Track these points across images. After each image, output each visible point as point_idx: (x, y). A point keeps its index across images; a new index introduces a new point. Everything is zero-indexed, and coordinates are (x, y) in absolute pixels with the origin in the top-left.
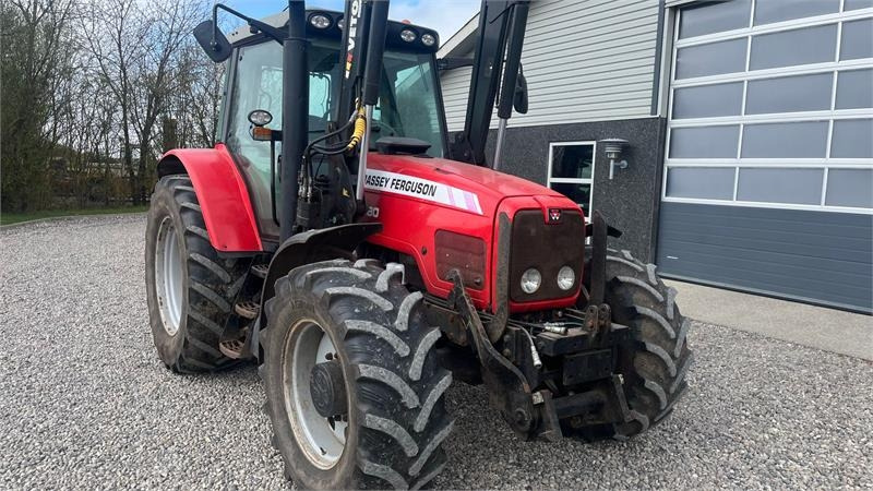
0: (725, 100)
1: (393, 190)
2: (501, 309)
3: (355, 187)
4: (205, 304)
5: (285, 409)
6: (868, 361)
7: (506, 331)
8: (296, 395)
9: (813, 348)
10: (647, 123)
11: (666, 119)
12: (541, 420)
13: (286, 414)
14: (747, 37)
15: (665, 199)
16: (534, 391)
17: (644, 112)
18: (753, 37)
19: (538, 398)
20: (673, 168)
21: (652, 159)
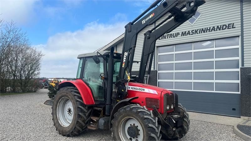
0: (170, 67)
1: (132, 90)
2: (165, 113)
3: (126, 89)
4: (81, 118)
5: (120, 138)
6: (210, 123)
7: (166, 117)
8: (122, 134)
9: (198, 121)
10: (153, 72)
11: (157, 71)
12: (175, 133)
13: (120, 139)
14: (174, 54)
16: (173, 128)
19: (174, 129)
20: (159, 82)
21: (154, 80)
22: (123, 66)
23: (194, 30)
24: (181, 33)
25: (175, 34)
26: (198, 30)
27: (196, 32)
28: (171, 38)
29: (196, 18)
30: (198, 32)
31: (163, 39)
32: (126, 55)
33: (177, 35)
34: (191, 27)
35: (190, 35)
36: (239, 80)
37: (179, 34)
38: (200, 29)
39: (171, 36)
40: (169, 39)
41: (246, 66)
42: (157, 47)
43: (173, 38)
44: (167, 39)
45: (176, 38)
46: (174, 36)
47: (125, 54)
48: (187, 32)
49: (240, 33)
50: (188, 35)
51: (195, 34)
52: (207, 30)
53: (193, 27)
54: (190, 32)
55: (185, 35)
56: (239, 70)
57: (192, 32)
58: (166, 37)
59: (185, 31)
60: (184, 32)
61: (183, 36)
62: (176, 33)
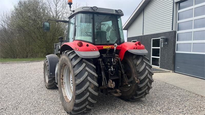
10: (171, 33)
11: (176, 31)
14: (193, 8)
15: (176, 52)
17: (170, 30)
18: (195, 8)
20: (178, 44)
21: (172, 42)
42: (177, 3)
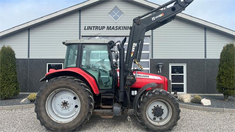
22: (132, 56)
23: (118, 27)
24: (106, 27)
25: (100, 27)
26: (121, 27)
27: (120, 28)
28: (97, 30)
29: (120, 17)
30: (121, 29)
31: (89, 29)
32: (135, 46)
33: (103, 28)
34: (115, 23)
35: (114, 30)
36: (149, 67)
37: (105, 28)
38: (123, 27)
39: (97, 28)
40: (94, 30)
41: (154, 58)
42: (82, 36)
43: (99, 30)
44: (92, 30)
45: (101, 30)
46: (100, 29)
47: (133, 45)
48: (112, 27)
49: (151, 34)
50: (113, 30)
51: (119, 30)
52: (128, 28)
53: (117, 23)
54: (115, 27)
55: (110, 30)
56: (149, 60)
57: (116, 28)
58: (92, 29)
59: (110, 25)
60: (109, 27)
61: (109, 29)
62: (102, 27)
